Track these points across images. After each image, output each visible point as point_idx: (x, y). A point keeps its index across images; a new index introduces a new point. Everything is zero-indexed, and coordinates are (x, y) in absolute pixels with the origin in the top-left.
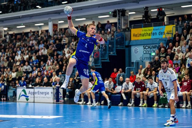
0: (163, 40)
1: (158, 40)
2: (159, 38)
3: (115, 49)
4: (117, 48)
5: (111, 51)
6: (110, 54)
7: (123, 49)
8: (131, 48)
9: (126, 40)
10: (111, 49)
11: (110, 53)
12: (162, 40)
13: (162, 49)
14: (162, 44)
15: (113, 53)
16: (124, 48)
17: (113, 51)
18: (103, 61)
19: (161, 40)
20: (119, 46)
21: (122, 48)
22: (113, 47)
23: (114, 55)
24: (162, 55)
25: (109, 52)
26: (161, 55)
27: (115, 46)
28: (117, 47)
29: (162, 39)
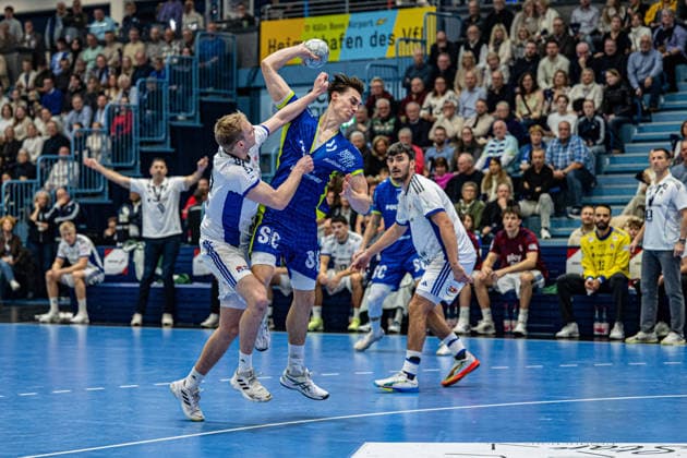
0: (388, 66)
1: (367, 67)
2: (372, 60)
3: (194, 100)
4: (204, 99)
5: (179, 111)
6: (174, 123)
7: (228, 100)
8: (259, 96)
9: (239, 67)
10: (179, 103)
11: (174, 119)
12: (385, 66)
13: (381, 102)
14: (378, 84)
15: (188, 118)
16: (231, 96)
17: (185, 109)
18: (145, 149)
19: (380, 66)
20: (210, 90)
21: (225, 96)
22: (188, 93)
23: (190, 124)
24: (383, 128)
25: (173, 115)
26: (377, 128)
27: (196, 89)
28: (202, 94)
29: (382, 62)
